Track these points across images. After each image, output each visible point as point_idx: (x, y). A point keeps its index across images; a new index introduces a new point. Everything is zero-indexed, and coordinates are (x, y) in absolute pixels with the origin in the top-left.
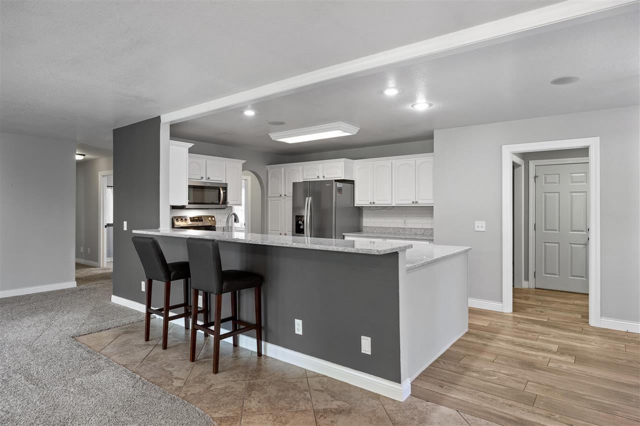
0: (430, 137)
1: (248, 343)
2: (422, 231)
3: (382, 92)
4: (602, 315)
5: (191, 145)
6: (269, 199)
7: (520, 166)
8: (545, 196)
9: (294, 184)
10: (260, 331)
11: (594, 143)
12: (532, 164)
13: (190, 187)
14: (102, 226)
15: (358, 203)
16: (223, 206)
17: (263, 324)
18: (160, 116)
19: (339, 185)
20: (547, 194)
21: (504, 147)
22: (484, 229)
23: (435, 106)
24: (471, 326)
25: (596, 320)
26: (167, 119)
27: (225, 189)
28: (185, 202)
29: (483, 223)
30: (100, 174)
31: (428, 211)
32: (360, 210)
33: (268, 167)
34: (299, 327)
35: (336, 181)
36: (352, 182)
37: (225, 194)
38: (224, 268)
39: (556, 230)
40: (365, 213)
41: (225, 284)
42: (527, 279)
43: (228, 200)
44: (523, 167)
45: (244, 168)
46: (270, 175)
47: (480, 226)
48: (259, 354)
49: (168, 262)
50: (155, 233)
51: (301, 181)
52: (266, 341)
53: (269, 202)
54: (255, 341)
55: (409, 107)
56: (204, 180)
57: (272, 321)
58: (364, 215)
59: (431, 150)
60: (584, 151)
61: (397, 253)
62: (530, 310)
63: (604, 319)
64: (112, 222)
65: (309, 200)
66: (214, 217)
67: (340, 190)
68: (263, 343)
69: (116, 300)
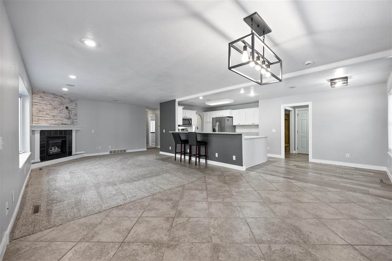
0: (258, 102)
1: (203, 161)
2: (256, 133)
3: (239, 92)
4: (313, 158)
5: (183, 107)
6: (204, 123)
7: (292, 111)
8: (301, 121)
9: (213, 118)
10: (206, 157)
11: (310, 104)
12: (297, 110)
13: (183, 119)
14: (150, 133)
15: (234, 124)
16: (190, 125)
17: (207, 155)
18: (175, 100)
19: (228, 118)
20: (302, 120)
21: (281, 105)
22: (275, 132)
23: (256, 94)
24: (268, 160)
25: (311, 159)
26: (177, 100)
27: (191, 120)
28: (181, 124)
29: (275, 130)
30: (149, 116)
31: (257, 126)
32: (235, 126)
33: (204, 113)
34: (217, 155)
35: (227, 117)
36: (232, 117)
37: (191, 121)
38: (198, 140)
39: (305, 133)
40: (237, 127)
41: (198, 144)
42: (295, 150)
43: (192, 124)
44: (293, 111)
45: (197, 113)
46: (204, 115)
47: (274, 131)
48: (206, 163)
49: (182, 139)
50: (174, 132)
51: (215, 117)
52: (208, 160)
53: (204, 124)
54: (205, 160)
55: (248, 95)
56: (185, 117)
57: (209, 154)
58: (236, 128)
59: (258, 106)
60: (307, 106)
61: (241, 134)
62: (291, 158)
63: (313, 159)
64: (154, 131)
65: (218, 123)
66: (187, 129)
67: (228, 120)
68: (207, 160)
69: (161, 153)
